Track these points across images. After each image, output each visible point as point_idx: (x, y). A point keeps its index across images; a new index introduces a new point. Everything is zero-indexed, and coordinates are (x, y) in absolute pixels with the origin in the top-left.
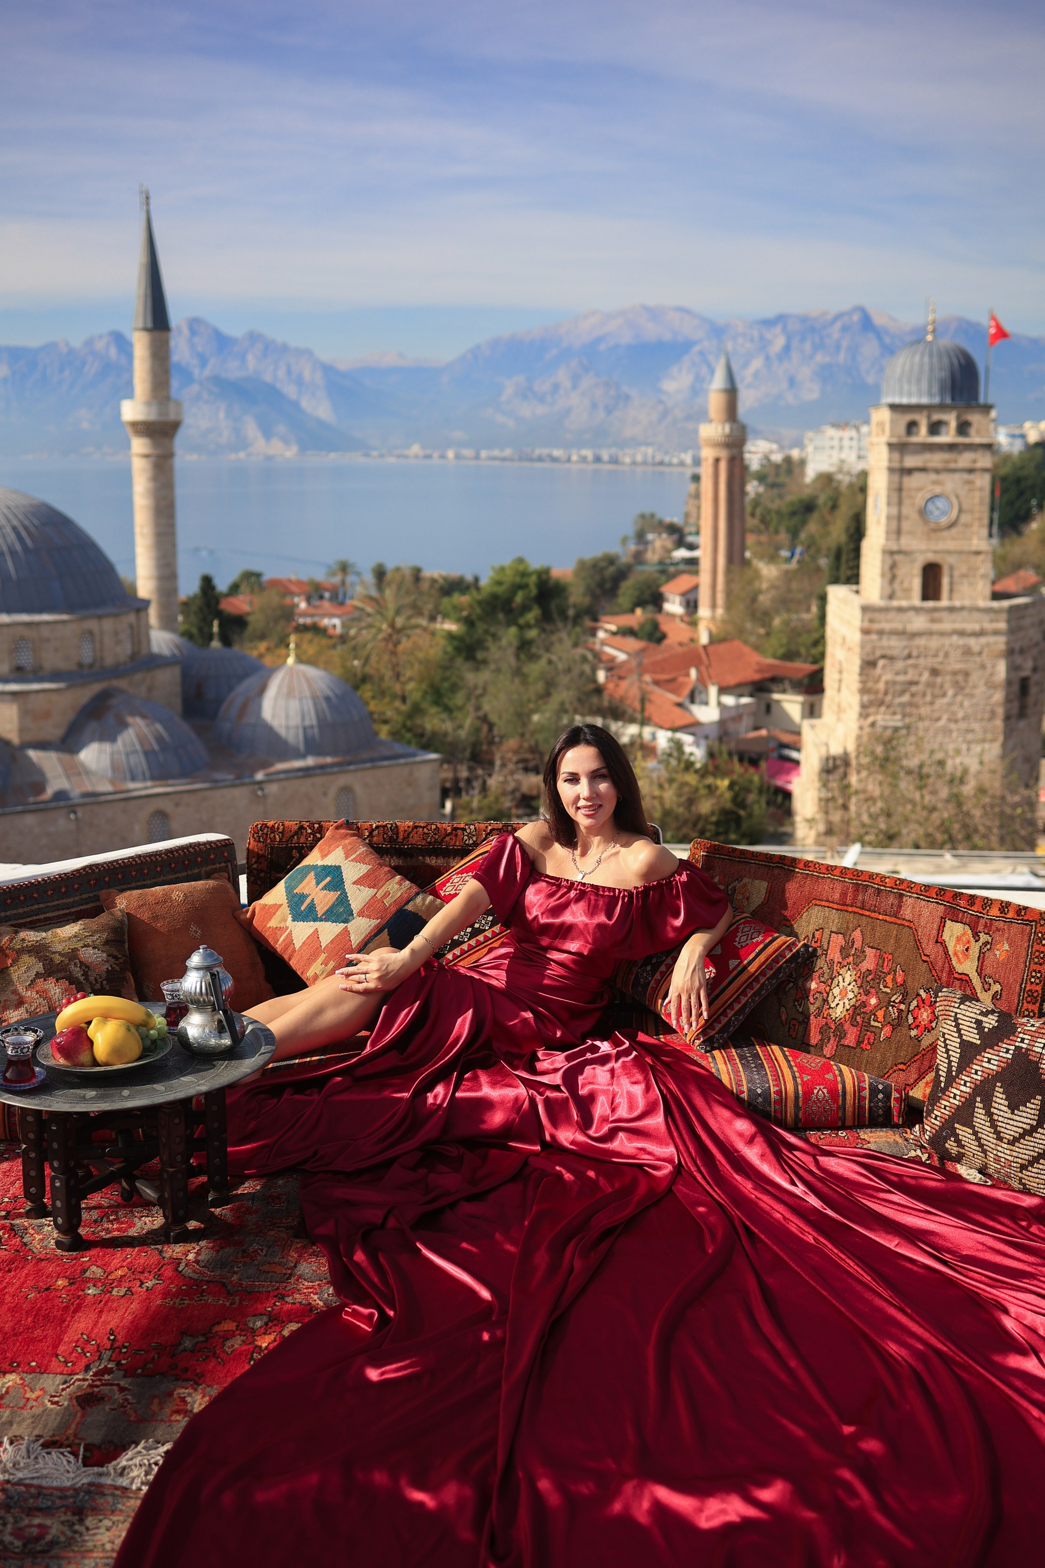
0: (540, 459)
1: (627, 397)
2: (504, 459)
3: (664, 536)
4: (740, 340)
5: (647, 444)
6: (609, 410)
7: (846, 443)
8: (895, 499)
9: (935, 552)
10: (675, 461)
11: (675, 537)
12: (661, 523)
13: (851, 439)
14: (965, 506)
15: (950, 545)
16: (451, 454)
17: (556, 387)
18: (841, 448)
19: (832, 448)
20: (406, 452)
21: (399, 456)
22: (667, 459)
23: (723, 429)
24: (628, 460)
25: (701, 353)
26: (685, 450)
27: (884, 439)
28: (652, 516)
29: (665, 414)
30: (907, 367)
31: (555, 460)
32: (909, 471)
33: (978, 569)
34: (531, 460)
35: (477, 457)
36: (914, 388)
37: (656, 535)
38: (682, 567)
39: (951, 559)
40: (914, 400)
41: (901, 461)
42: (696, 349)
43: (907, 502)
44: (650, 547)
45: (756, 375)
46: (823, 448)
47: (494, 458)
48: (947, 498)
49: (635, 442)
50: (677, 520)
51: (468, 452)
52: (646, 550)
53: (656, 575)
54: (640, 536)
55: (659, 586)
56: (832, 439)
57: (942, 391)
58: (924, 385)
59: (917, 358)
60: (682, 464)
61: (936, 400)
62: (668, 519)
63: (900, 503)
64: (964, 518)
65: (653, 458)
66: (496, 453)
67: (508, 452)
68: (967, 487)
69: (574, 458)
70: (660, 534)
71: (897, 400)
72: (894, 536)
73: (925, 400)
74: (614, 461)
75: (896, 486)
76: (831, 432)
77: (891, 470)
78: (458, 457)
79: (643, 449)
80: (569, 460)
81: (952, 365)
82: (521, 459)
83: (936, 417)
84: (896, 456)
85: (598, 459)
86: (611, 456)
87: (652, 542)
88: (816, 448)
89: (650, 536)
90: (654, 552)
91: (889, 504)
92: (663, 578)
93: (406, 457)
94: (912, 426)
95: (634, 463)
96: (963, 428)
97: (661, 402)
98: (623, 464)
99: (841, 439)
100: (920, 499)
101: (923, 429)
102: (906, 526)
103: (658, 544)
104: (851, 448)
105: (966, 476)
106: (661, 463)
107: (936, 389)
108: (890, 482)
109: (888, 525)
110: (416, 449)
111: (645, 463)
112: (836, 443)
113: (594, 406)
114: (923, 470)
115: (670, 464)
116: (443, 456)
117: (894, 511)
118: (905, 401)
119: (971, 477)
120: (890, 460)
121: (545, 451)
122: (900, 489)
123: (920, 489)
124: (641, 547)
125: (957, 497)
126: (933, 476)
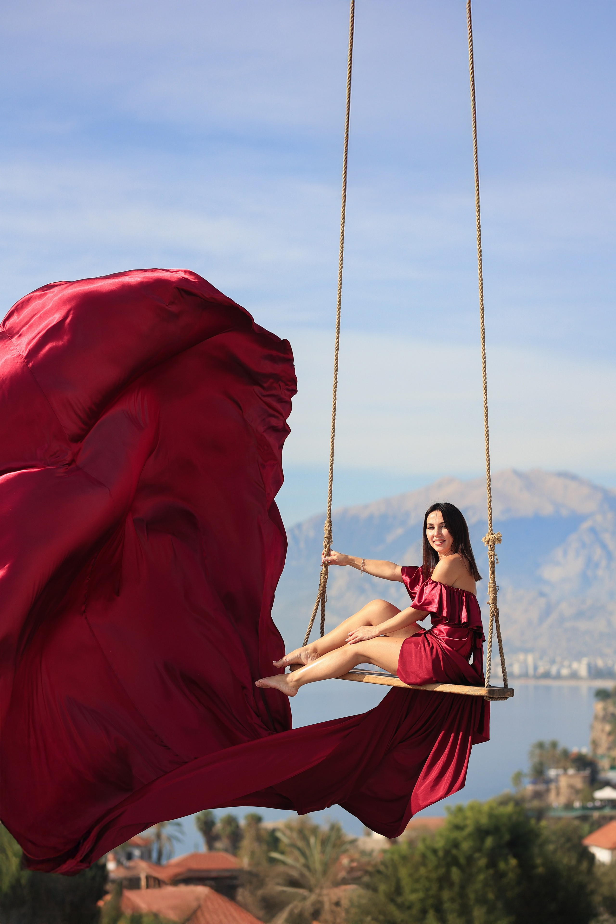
3: (570, 772)
5: (526, 651)
10: (565, 672)
11: (587, 772)
12: (566, 753)
22: (554, 670)
26: (578, 657)
28: (554, 745)
29: (548, 611)
37: (560, 771)
38: (608, 812)
42: (586, 525)
44: (553, 786)
50: (585, 750)
52: (548, 791)
53: (576, 823)
54: (539, 772)
55: (581, 838)
60: (574, 676)
62: (574, 750)
65: (536, 668)
70: (565, 770)
79: (521, 657)
87: (556, 780)
89: (552, 773)
90: (558, 794)
92: (586, 827)
97: (542, 594)
103: (563, 782)
106: (546, 675)
115: (558, 677)
124: (541, 787)
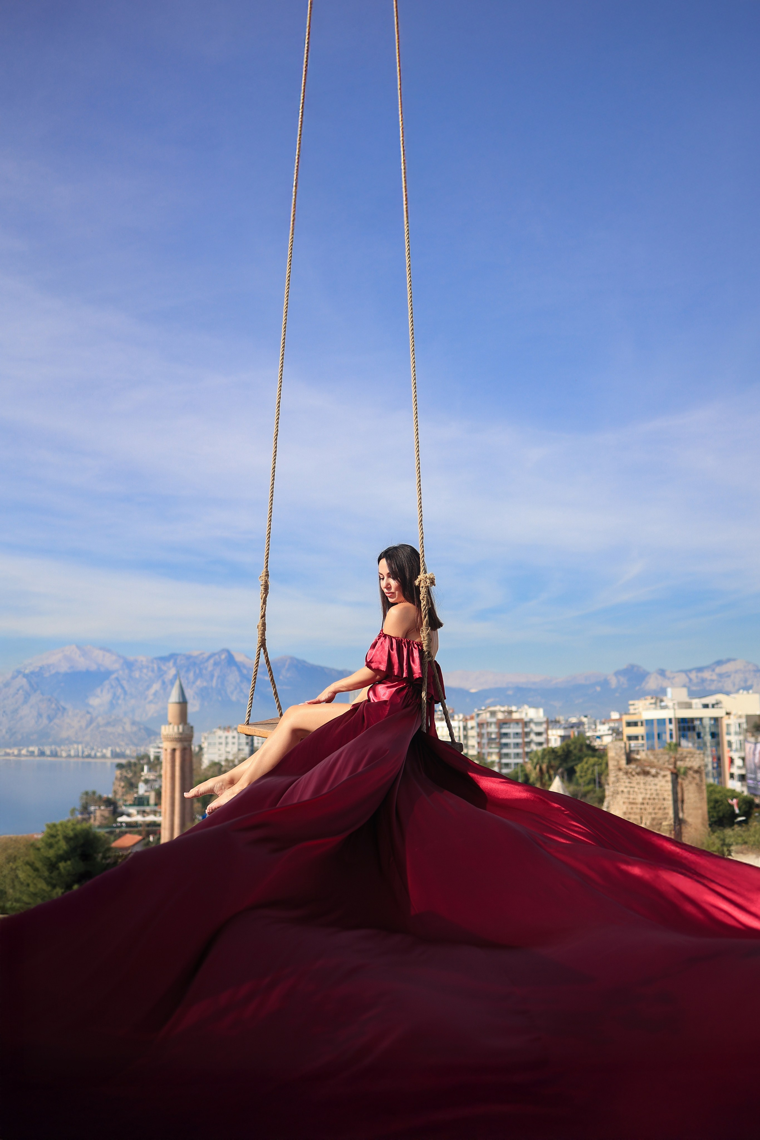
1: (64, 709)
3: (102, 808)
4: (145, 671)
5: (78, 743)
6: (50, 719)
7: (230, 740)
10: (99, 754)
11: (112, 808)
12: (100, 797)
13: (234, 737)
18: (227, 744)
19: (221, 744)
22: (93, 753)
23: (178, 728)
24: (64, 754)
25: (117, 679)
26: (106, 746)
28: (94, 793)
29: (91, 722)
37: (97, 808)
38: (124, 829)
42: (114, 676)
44: (92, 816)
45: (155, 694)
46: (215, 744)
49: (69, 741)
50: (110, 796)
52: (90, 818)
53: (107, 835)
54: (85, 809)
55: (109, 843)
56: (220, 737)
60: (104, 756)
62: (105, 796)
65: (83, 752)
70: (100, 806)
74: (54, 754)
76: (220, 733)
79: (75, 746)
80: (21, 754)
85: (42, 754)
86: (51, 752)
87: (95, 812)
88: (209, 744)
89: (92, 808)
90: (95, 820)
92: (112, 838)
95: (69, 756)
97: (88, 713)
98: (61, 757)
99: (227, 738)
103: (98, 813)
104: (233, 743)
106: (89, 756)
111: (77, 756)
112: (223, 740)
113: (40, 715)
115: (95, 757)
124: (86, 816)
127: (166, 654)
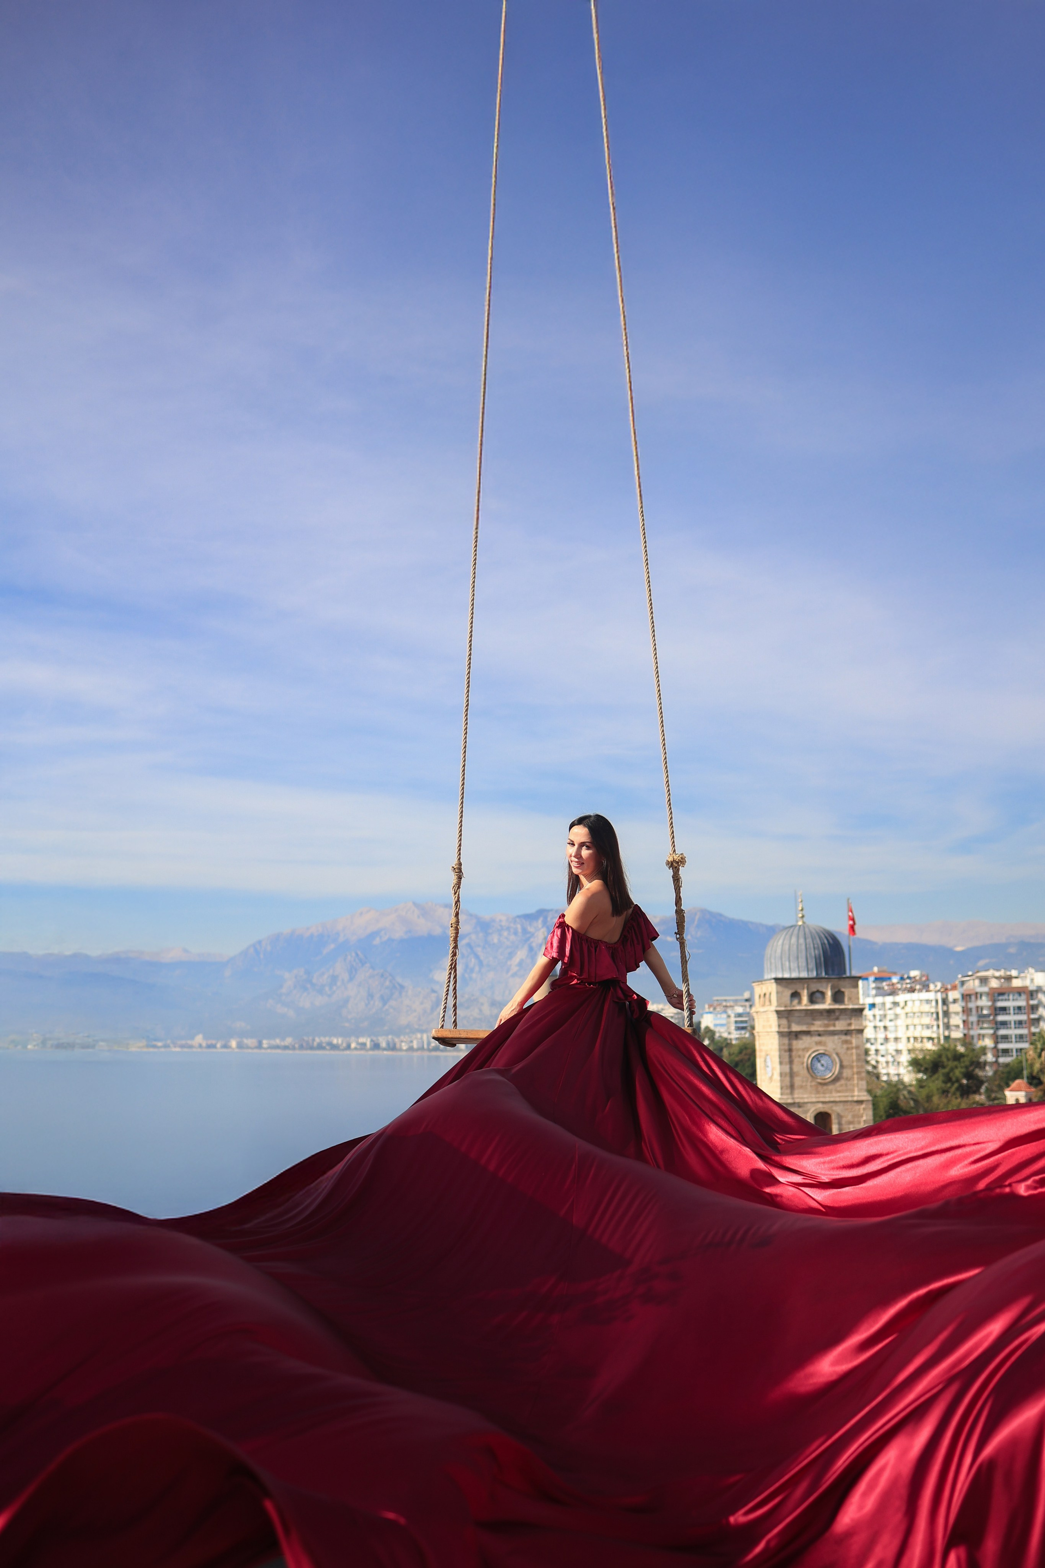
0: (320, 1047)
1: (402, 987)
2: (286, 1048)
4: (505, 933)
6: (384, 1000)
8: (787, 1059)
9: (823, 1103)
14: (845, 1063)
15: (836, 1096)
16: (234, 1044)
17: (334, 979)
20: (190, 1042)
21: (182, 1046)
24: (404, 1046)
25: (469, 945)
27: (774, 1007)
30: (787, 947)
31: (334, 1047)
32: (797, 1035)
33: (862, 1117)
34: (312, 1048)
35: (260, 1046)
36: (794, 965)
39: (838, 1109)
40: (794, 975)
41: (789, 1027)
43: (796, 1060)
45: (520, 964)
47: (277, 1047)
48: (829, 1056)
49: (410, 1030)
51: (250, 1042)
57: (818, 967)
58: (803, 962)
59: (794, 940)
61: (814, 974)
63: (791, 1062)
64: (847, 1073)
66: (278, 1041)
67: (289, 1041)
68: (845, 1046)
69: (353, 1045)
71: (780, 976)
72: (788, 1091)
73: (804, 975)
74: (392, 1047)
75: (786, 1047)
77: (781, 1034)
78: (240, 1046)
79: (419, 1036)
80: (348, 1047)
81: (823, 944)
82: (301, 1047)
83: (815, 987)
84: (784, 1022)
85: (376, 1046)
86: (388, 1044)
91: (781, 1063)
93: (191, 1047)
94: (796, 995)
95: (411, 1049)
96: (838, 997)
98: (401, 1050)
100: (807, 1058)
101: (805, 999)
102: (798, 1081)
105: (844, 1038)
107: (812, 965)
108: (780, 1045)
109: (782, 1081)
110: (199, 1039)
111: (421, 1049)
113: (371, 996)
114: (808, 1033)
116: (225, 1046)
117: (787, 1068)
118: (787, 976)
119: (848, 1038)
120: (779, 1026)
121: (325, 1040)
122: (790, 1050)
123: (806, 1049)
125: (837, 1054)
126: (817, 1039)
127: (532, 910)
